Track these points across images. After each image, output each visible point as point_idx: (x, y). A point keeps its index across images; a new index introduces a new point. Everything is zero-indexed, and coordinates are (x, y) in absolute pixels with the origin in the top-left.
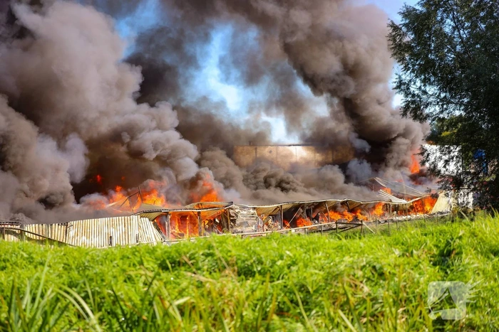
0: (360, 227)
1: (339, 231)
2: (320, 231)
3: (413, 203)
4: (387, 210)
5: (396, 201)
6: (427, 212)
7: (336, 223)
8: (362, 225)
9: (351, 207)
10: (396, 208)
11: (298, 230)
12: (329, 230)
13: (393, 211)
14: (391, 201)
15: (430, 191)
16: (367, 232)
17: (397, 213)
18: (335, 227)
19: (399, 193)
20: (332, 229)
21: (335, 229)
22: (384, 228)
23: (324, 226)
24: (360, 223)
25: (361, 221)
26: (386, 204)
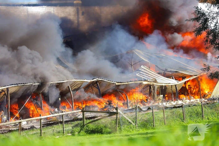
0: (115, 116)
1: (86, 122)
2: (61, 122)
3: (185, 83)
4: (150, 92)
5: (163, 81)
6: (204, 96)
7: (83, 111)
8: (116, 113)
9: (102, 89)
10: (163, 90)
11: (31, 121)
12: (74, 120)
13: (159, 94)
14: (155, 81)
15: (208, 69)
16: (124, 123)
17: (164, 97)
18: (81, 117)
19: (166, 70)
20: (77, 119)
21: (81, 119)
22: (146, 117)
23: (67, 115)
24: (115, 111)
25: (116, 109)
26: (150, 86)
